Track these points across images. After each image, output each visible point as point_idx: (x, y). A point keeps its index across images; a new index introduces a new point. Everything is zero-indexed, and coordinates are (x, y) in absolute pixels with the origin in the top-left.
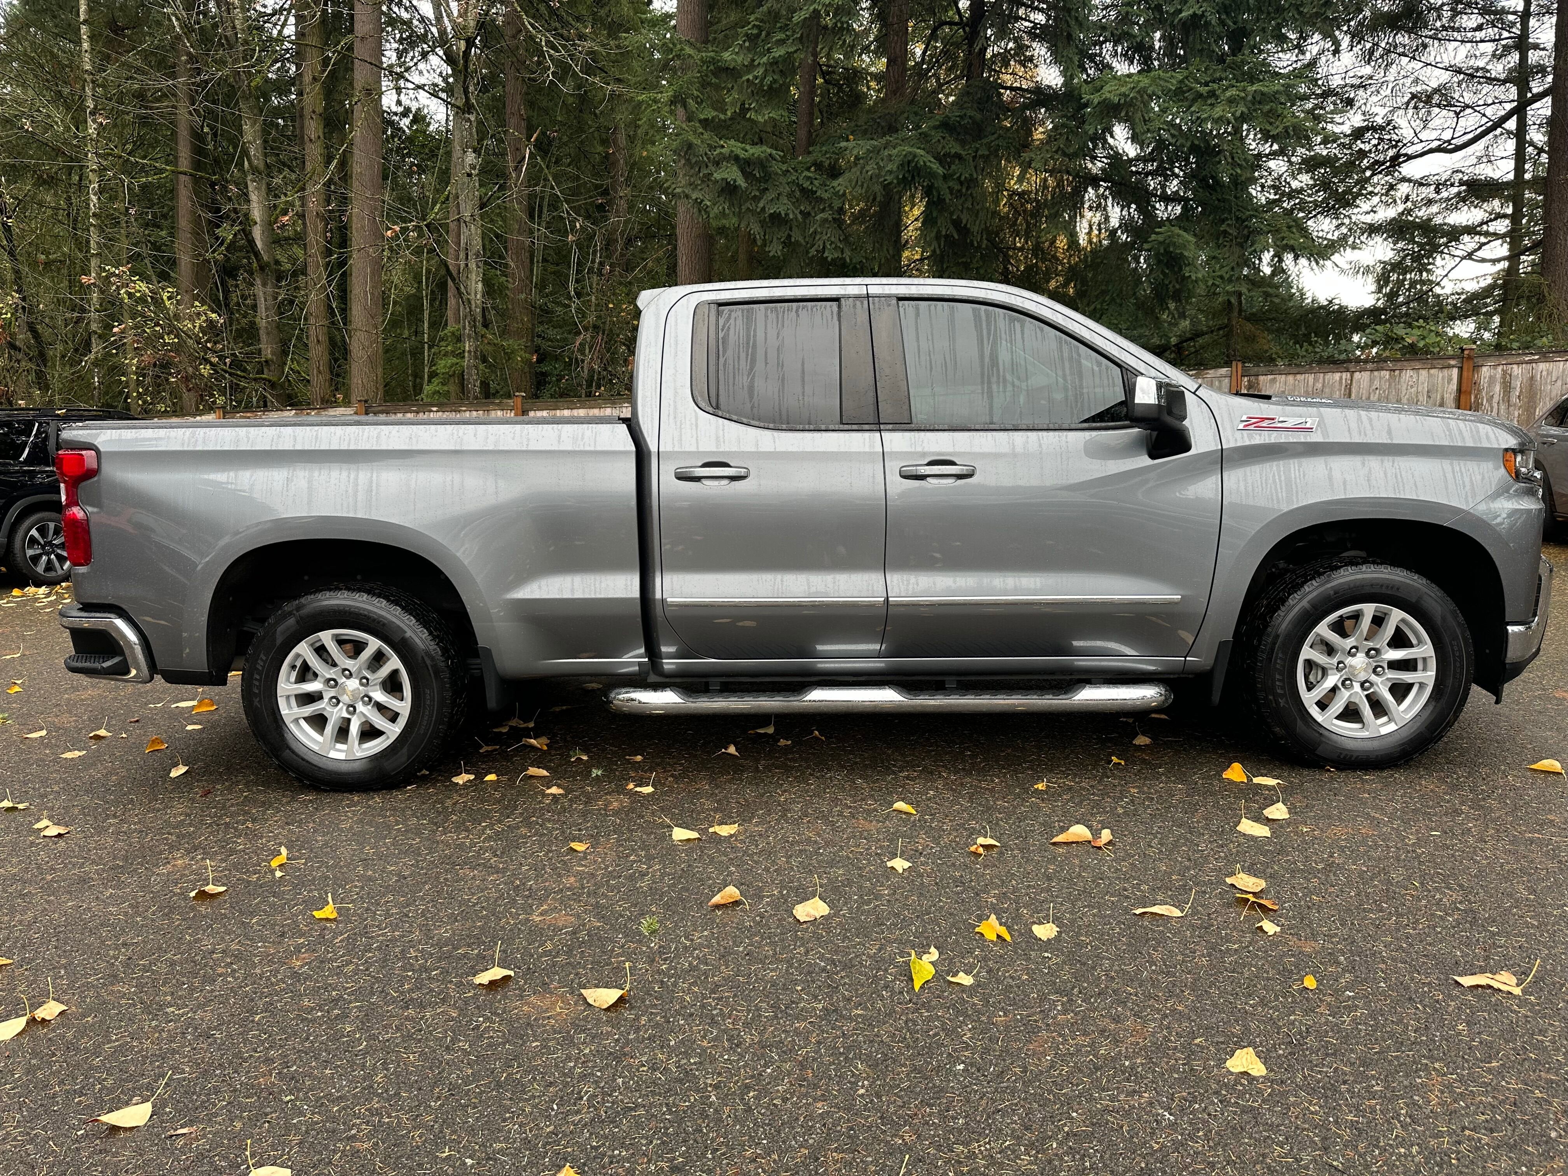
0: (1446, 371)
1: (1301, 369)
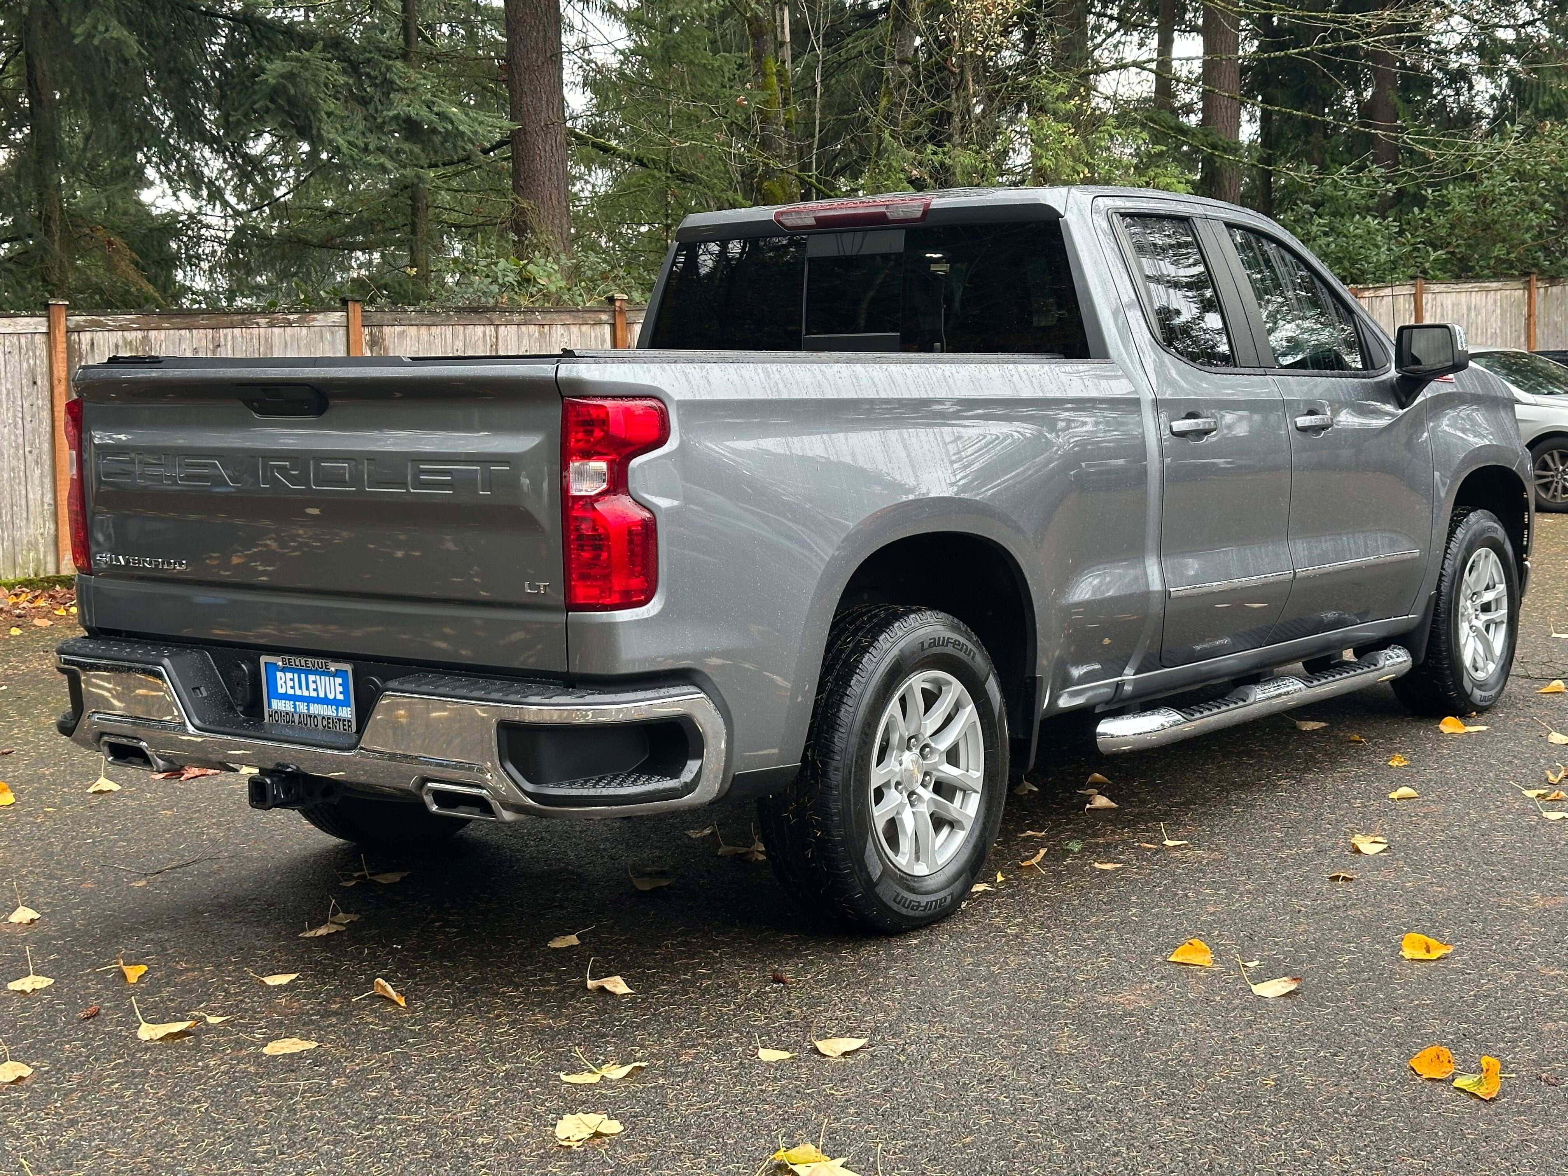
0: (597, 327)
1: (438, 320)
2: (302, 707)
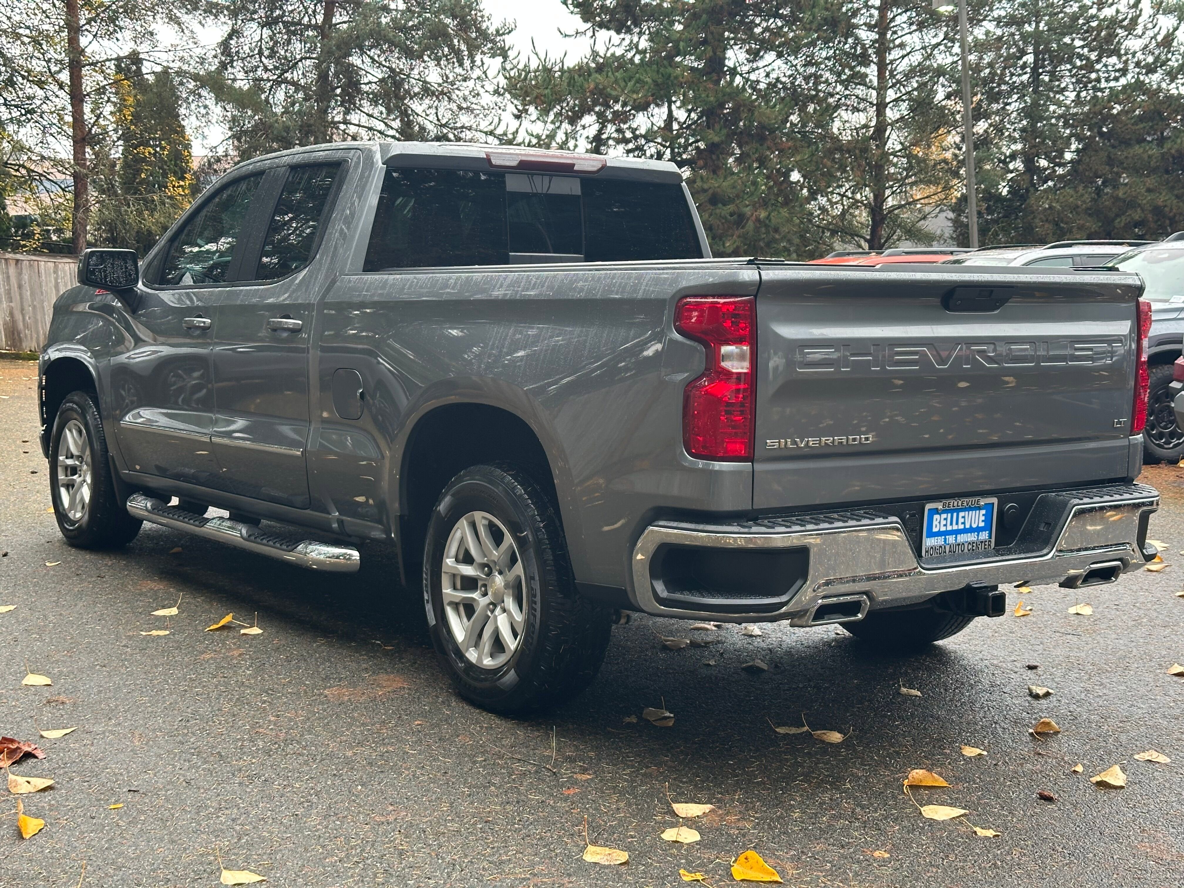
2: (951, 539)
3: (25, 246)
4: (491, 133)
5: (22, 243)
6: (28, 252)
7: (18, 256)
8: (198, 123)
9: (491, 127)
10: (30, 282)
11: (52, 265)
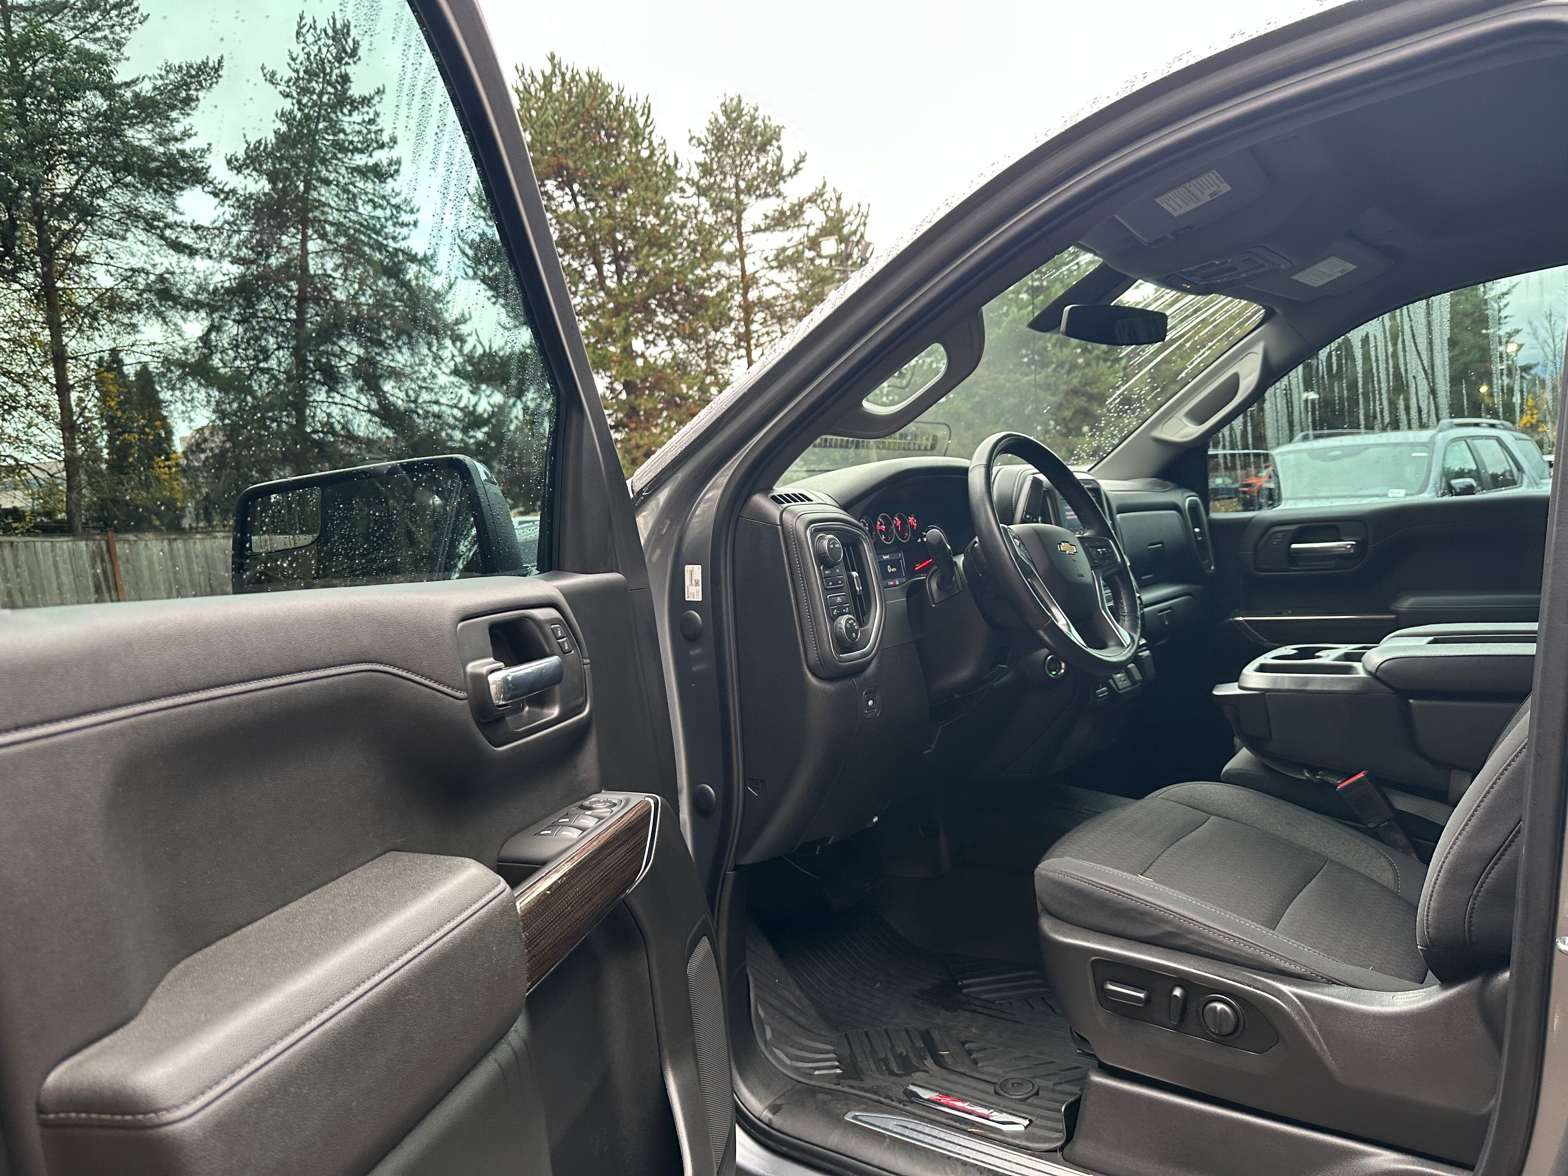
3: (16, 529)
4: (455, 406)
5: (14, 525)
6: (22, 534)
7: (13, 539)
8: (184, 408)
9: (455, 401)
10: (27, 562)
11: (48, 544)
